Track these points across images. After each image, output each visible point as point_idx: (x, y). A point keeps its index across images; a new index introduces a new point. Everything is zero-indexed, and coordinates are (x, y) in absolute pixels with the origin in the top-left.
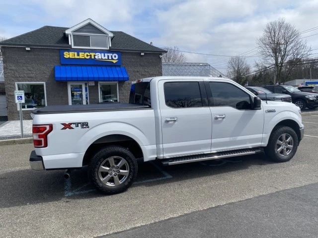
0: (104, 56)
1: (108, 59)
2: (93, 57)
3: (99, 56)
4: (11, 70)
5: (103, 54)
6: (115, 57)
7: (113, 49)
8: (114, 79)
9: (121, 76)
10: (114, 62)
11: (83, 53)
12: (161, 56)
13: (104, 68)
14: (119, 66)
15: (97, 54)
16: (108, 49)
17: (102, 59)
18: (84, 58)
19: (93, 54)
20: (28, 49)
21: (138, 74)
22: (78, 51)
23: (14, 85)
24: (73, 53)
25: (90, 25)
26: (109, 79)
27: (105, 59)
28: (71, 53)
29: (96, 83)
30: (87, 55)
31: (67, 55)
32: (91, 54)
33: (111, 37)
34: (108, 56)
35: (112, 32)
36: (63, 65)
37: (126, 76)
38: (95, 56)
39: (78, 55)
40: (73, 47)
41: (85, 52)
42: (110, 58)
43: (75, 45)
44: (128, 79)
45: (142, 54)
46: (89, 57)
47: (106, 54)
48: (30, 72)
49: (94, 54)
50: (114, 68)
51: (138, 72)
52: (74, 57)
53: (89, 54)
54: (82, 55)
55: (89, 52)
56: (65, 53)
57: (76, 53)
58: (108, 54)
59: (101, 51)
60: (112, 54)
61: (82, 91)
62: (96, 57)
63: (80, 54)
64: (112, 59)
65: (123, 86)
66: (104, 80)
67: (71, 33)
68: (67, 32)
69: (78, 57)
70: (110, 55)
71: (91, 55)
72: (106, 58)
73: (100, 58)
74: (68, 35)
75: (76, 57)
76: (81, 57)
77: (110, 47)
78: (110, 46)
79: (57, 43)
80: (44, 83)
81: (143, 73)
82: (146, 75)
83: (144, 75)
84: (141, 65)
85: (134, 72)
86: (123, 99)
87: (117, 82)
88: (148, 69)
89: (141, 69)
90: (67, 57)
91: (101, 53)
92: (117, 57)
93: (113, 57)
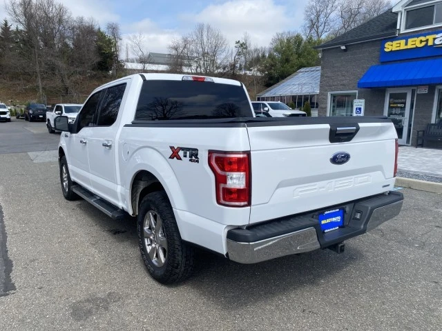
2: (430, 43)
4: (326, 77)
11: (415, 39)
15: (438, 36)
18: (414, 46)
19: (430, 38)
20: (343, 48)
22: (406, 37)
23: (327, 95)
24: (399, 42)
28: (395, 43)
29: (432, 88)
30: (421, 41)
31: (390, 47)
32: (428, 37)
36: (383, 63)
38: (434, 39)
39: (406, 44)
41: (418, 36)
43: (406, 28)
46: (423, 44)
48: (343, 78)
49: (434, 36)
52: (398, 49)
54: (415, 43)
55: (425, 35)
61: (404, 103)
62: (437, 42)
63: (410, 40)
68: (395, 10)
69: (406, 47)
71: (427, 40)
75: (403, 47)
76: (409, 46)
79: (383, 31)
80: (357, 91)
90: (389, 50)
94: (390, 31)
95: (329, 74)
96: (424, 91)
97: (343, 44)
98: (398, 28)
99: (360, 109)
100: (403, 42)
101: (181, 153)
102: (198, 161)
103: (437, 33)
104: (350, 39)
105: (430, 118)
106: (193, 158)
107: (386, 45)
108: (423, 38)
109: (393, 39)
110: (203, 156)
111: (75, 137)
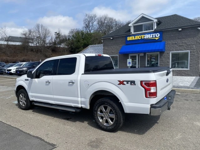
1: (153, 37)
2: (143, 38)
4: (106, 50)
5: (149, 35)
6: (158, 35)
10: (157, 39)
16: (154, 30)
17: (149, 38)
18: (137, 39)
19: (143, 36)
20: (112, 38)
21: (176, 45)
22: (134, 35)
25: (143, 17)
26: (154, 51)
27: (151, 38)
28: (131, 37)
29: (145, 54)
30: (140, 37)
31: (129, 39)
32: (142, 36)
34: (153, 35)
35: (156, 18)
36: (127, 45)
38: (144, 36)
39: (135, 38)
40: (133, 33)
41: (138, 35)
42: (154, 37)
45: (180, 30)
46: (141, 38)
47: (151, 35)
48: (112, 50)
51: (176, 44)
52: (132, 39)
54: (137, 37)
55: (141, 35)
58: (153, 34)
60: (155, 34)
61: (136, 59)
62: (145, 37)
63: (136, 37)
64: (156, 37)
65: (163, 55)
67: (132, 25)
69: (135, 39)
70: (154, 34)
71: (142, 37)
72: (151, 37)
73: (147, 37)
75: (134, 39)
76: (136, 39)
78: (156, 28)
79: (126, 33)
80: (118, 55)
81: (181, 44)
82: (183, 46)
83: (181, 46)
84: (179, 38)
85: (173, 44)
86: (162, 65)
87: (159, 53)
88: (185, 41)
89: (179, 41)
90: (129, 40)
91: (148, 34)
92: (159, 35)
93: (156, 36)
94: (129, 33)
95: (107, 49)
96: (142, 55)
97: (112, 37)
98: (131, 32)
99: (130, 63)
100: (133, 37)
101: (125, 83)
102: (135, 85)
103: (145, 34)
104: (113, 35)
105: (145, 65)
106: (132, 84)
107: (128, 38)
108: (140, 36)
109: (130, 36)
110: (138, 83)
111: (38, 80)
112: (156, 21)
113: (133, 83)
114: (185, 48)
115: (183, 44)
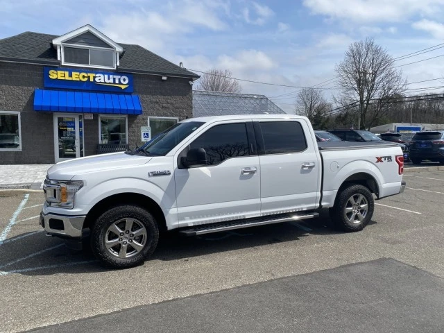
0: (109, 79)
1: (114, 83)
2: (92, 80)
3: (101, 78)
5: (106, 76)
6: (124, 80)
7: (121, 69)
8: (120, 112)
9: (131, 107)
10: (123, 87)
11: (78, 73)
12: (191, 83)
13: (107, 95)
14: (130, 94)
15: (97, 75)
16: (115, 69)
17: (105, 82)
21: (156, 105)
24: (63, 72)
25: (88, 33)
26: (113, 112)
27: (110, 83)
28: (59, 72)
29: (96, 116)
30: (84, 77)
32: (89, 74)
33: (119, 53)
34: (114, 79)
35: (120, 45)
36: (47, 89)
37: (137, 108)
38: (94, 77)
39: (70, 75)
40: (63, 63)
41: (81, 72)
42: (117, 82)
43: (66, 61)
44: (141, 112)
45: (164, 78)
46: (86, 79)
47: (111, 76)
49: (94, 75)
50: (122, 96)
51: (157, 102)
52: (63, 78)
53: (86, 75)
54: (76, 76)
55: (87, 73)
56: (51, 72)
57: (67, 73)
58: (115, 76)
59: (104, 72)
60: (119, 77)
61: (74, 127)
62: (97, 80)
64: (120, 83)
65: (135, 121)
66: (106, 112)
67: (60, 44)
68: (55, 42)
69: (70, 79)
70: (117, 77)
71: (89, 77)
72: (111, 81)
73: (102, 81)
74: (56, 46)
75: (67, 78)
76: (74, 78)
77: (117, 66)
78: (118, 64)
80: (19, 113)
81: (164, 105)
82: (168, 108)
83: (166, 108)
84: (161, 94)
85: (151, 102)
86: (133, 141)
87: (126, 116)
88: (171, 100)
89: (161, 98)
90: (54, 78)
91: (104, 74)
92: (127, 81)
93: (122, 81)
94: (52, 60)
96: (90, 117)
98: (59, 59)
101: (383, 159)
106: (389, 160)
109: (56, 69)
110: (394, 159)
111: (210, 170)
112: (119, 49)
113: (389, 158)
114: (170, 113)
115: (169, 105)
